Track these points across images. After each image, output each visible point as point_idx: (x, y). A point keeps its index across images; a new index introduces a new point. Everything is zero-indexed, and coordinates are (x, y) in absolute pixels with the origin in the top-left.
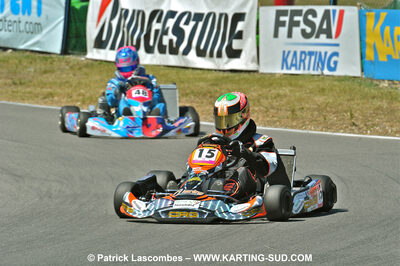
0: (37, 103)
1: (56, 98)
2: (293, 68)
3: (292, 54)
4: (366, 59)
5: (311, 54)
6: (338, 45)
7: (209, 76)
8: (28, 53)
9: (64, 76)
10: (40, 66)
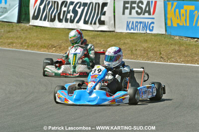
0: (5, 47)
1: (14, 45)
2: (132, 30)
3: (131, 23)
4: (168, 25)
5: (141, 23)
6: (154, 18)
8: (1, 22)
9: (19, 34)
10: (7, 28)
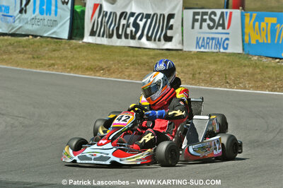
0: (45, 70)
1: (56, 67)
2: (202, 48)
3: (202, 39)
5: (213, 39)
6: (228, 34)
7: (152, 53)
8: (49, 39)
10: (53, 46)
